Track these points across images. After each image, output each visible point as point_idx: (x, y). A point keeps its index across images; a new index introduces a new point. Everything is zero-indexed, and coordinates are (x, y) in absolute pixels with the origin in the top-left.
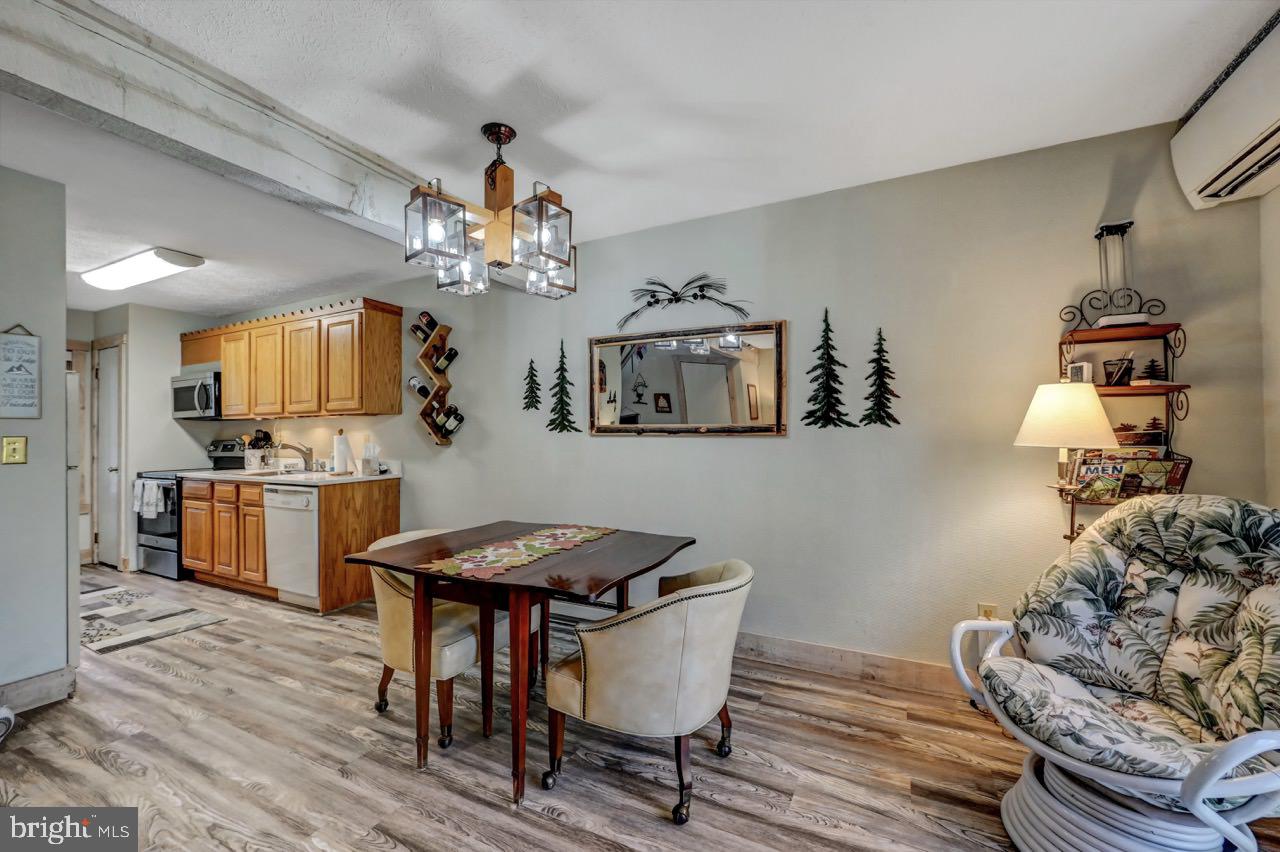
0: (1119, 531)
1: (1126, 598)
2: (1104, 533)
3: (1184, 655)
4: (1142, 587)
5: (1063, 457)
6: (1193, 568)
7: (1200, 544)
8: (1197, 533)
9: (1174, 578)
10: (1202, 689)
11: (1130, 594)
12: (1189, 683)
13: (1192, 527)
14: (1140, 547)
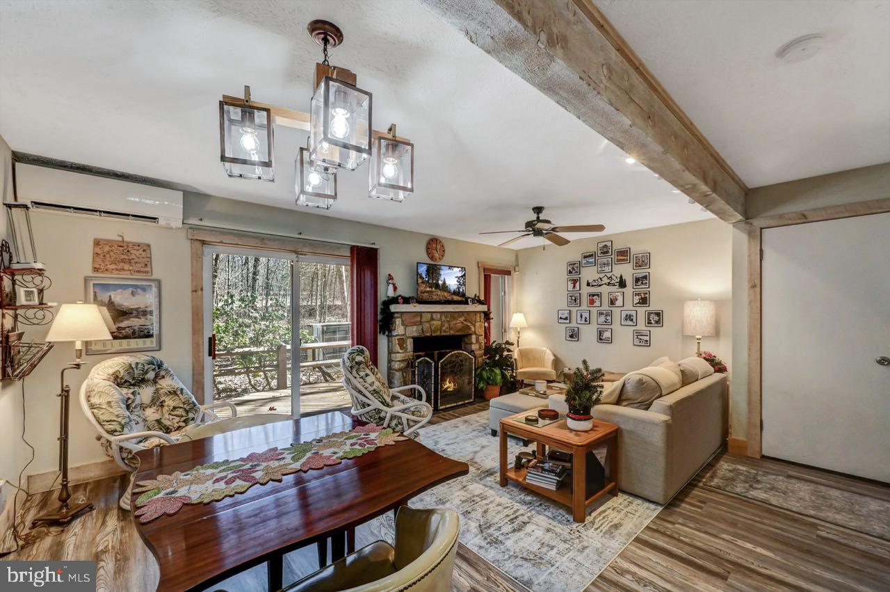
0: (117, 377)
1: (129, 405)
2: (111, 380)
3: (151, 414)
4: (132, 396)
5: (78, 346)
6: (142, 381)
7: (146, 373)
8: (146, 368)
9: (136, 389)
10: (163, 421)
11: (130, 402)
12: (159, 421)
13: (144, 366)
14: (126, 381)
